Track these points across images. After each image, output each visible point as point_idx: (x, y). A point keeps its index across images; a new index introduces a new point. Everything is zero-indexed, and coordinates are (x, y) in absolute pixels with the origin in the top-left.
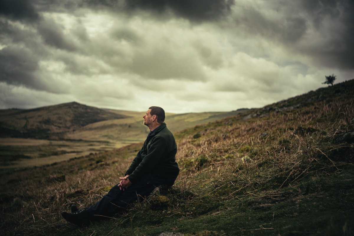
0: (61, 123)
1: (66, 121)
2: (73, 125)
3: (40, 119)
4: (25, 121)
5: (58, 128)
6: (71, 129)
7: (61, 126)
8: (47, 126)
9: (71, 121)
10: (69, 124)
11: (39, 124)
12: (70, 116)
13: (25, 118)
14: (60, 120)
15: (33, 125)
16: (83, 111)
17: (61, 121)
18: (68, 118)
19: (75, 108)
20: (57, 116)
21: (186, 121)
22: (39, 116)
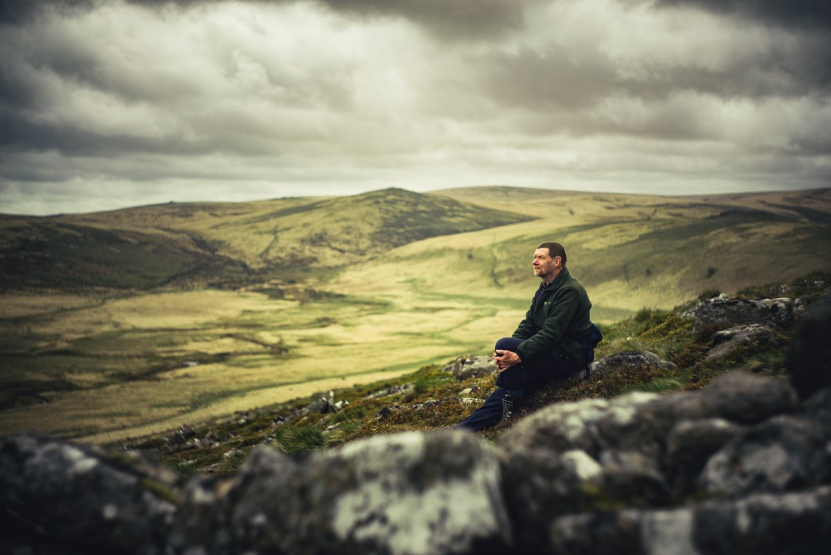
0: (348, 242)
1: (361, 236)
2: (375, 246)
3: (304, 233)
4: (271, 238)
5: (337, 253)
6: (368, 256)
7: (346, 247)
8: (315, 249)
9: (374, 237)
10: (365, 243)
11: (297, 245)
12: (371, 224)
13: (275, 232)
14: (348, 233)
15: (281, 250)
16: (405, 209)
17: (348, 237)
18: (367, 229)
19: (388, 202)
20: (344, 224)
21: (585, 246)
22: (306, 225)
